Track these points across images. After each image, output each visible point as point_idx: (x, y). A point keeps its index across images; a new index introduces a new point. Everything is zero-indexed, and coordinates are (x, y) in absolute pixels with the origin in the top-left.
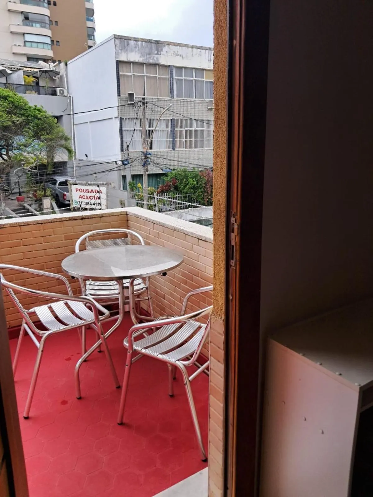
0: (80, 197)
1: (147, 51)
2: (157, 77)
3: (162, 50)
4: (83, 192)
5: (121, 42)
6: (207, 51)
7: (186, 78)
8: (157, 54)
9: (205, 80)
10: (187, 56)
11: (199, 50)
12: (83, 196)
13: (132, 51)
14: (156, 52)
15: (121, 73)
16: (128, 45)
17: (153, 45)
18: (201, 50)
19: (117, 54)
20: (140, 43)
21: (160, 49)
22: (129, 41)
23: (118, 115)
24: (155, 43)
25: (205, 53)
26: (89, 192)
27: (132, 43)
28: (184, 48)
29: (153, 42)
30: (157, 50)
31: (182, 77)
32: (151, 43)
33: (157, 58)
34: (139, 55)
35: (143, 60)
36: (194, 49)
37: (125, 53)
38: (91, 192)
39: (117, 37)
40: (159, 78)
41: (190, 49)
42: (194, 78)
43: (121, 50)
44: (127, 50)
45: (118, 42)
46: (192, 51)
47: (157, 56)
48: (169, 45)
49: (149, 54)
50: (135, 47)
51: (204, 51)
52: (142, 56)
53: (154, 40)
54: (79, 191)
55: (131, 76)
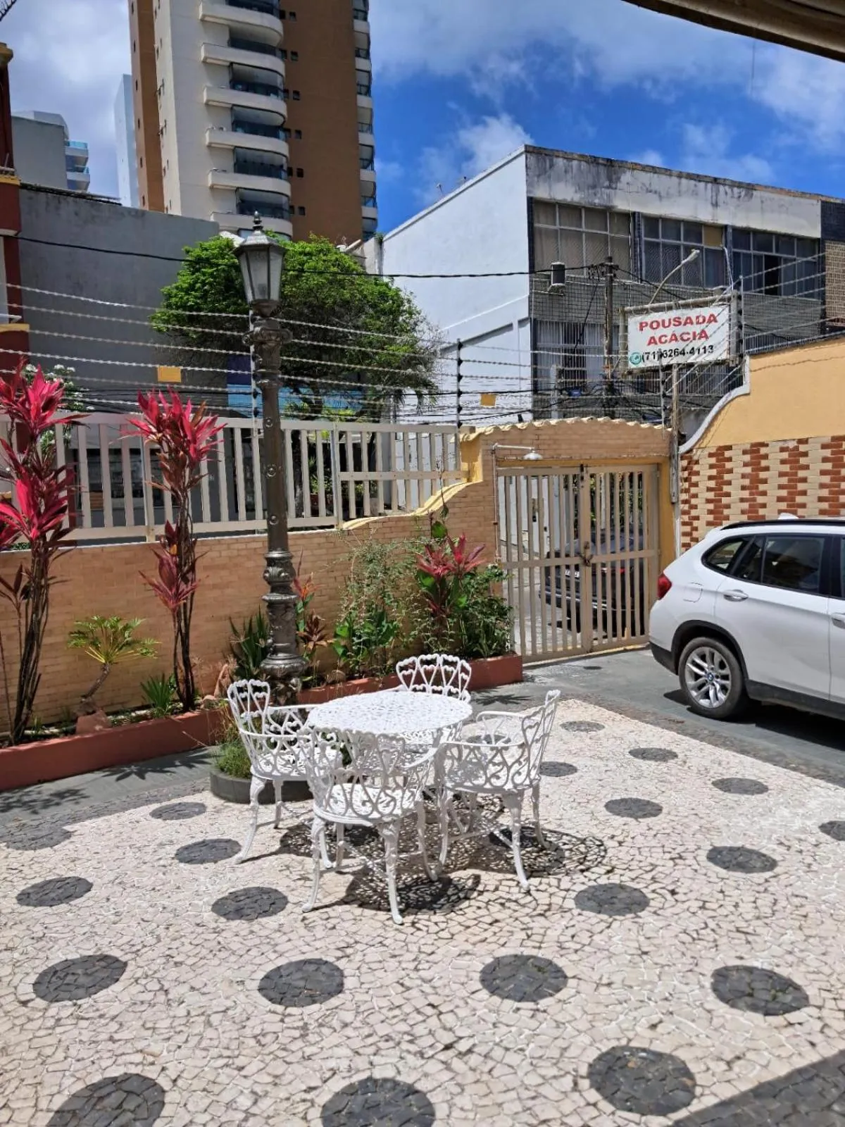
0: (652, 341)
1: (590, 181)
2: (607, 236)
3: (618, 179)
4: (661, 327)
5: (538, 160)
6: (709, 185)
7: (666, 241)
8: (609, 187)
9: (705, 247)
10: (668, 194)
11: (693, 182)
12: (660, 338)
13: (559, 180)
14: (607, 183)
15: (536, 225)
16: (552, 166)
17: (602, 170)
18: (698, 183)
19: (530, 184)
20: (575, 163)
21: (614, 177)
22: (555, 159)
23: (530, 313)
24: (605, 165)
25: (706, 188)
26: (680, 323)
27: (560, 162)
28: (663, 177)
29: (601, 161)
30: (610, 180)
31: (658, 237)
32: (598, 164)
33: (609, 196)
34: (573, 189)
35: (581, 198)
36: (684, 181)
37: (546, 184)
38: (685, 324)
39: (531, 150)
40: (612, 238)
41: (675, 180)
42: (682, 242)
43: (539, 176)
44: (549, 177)
45: (532, 159)
46: (680, 184)
47: (608, 191)
48: (633, 169)
49: (594, 187)
50: (566, 172)
51: (702, 185)
52: (579, 189)
53: (603, 159)
54: (648, 327)
55: (556, 231)
